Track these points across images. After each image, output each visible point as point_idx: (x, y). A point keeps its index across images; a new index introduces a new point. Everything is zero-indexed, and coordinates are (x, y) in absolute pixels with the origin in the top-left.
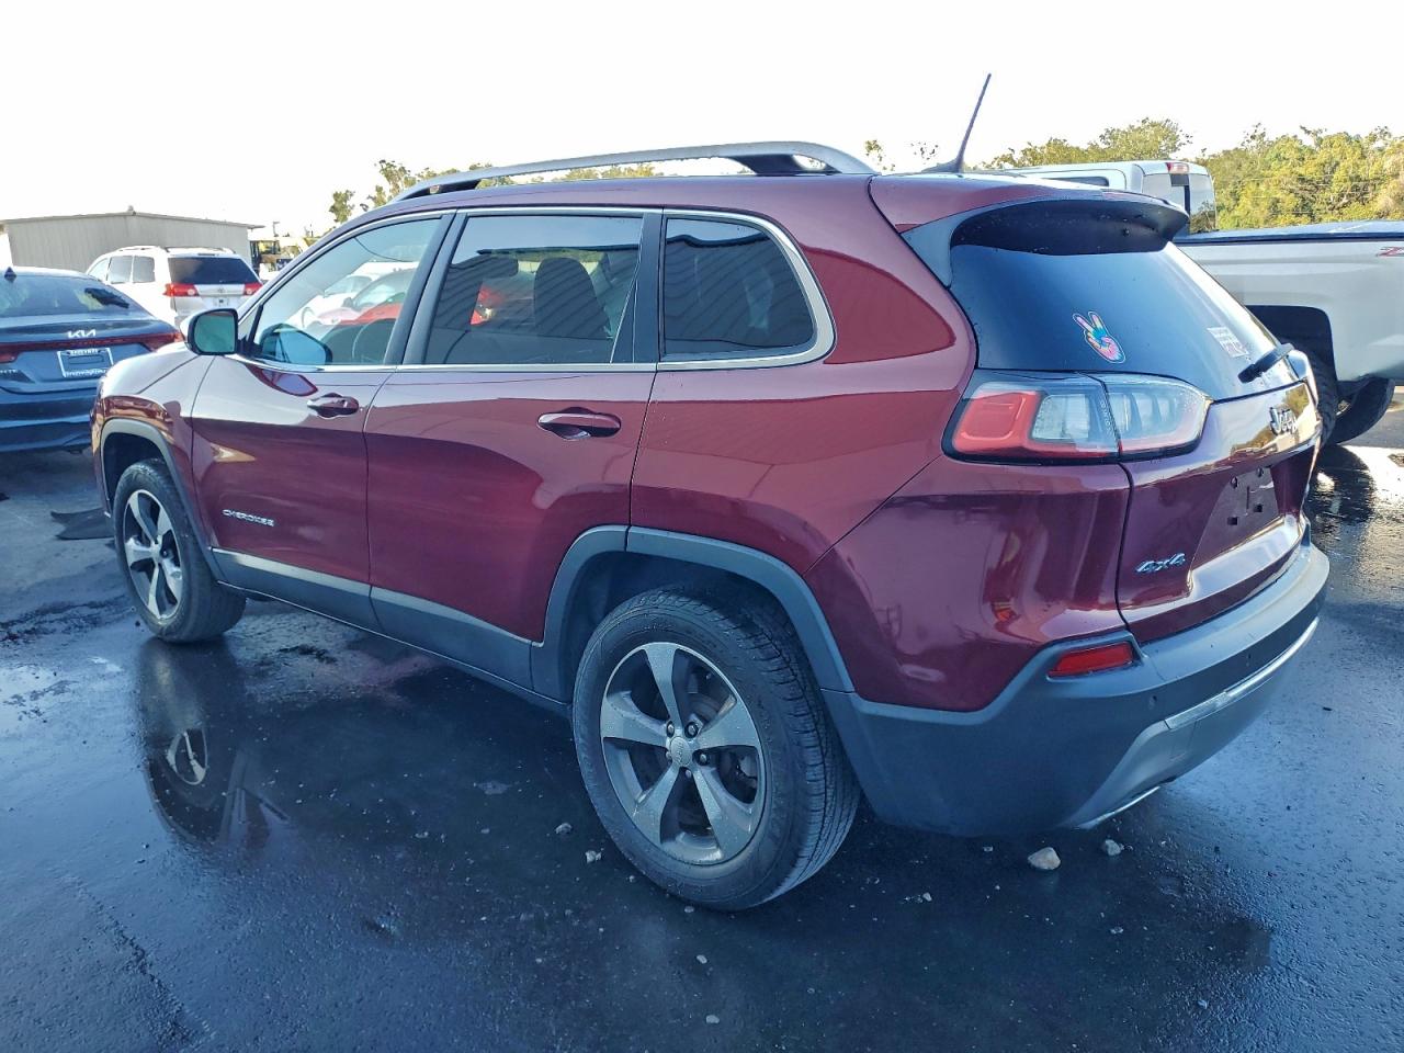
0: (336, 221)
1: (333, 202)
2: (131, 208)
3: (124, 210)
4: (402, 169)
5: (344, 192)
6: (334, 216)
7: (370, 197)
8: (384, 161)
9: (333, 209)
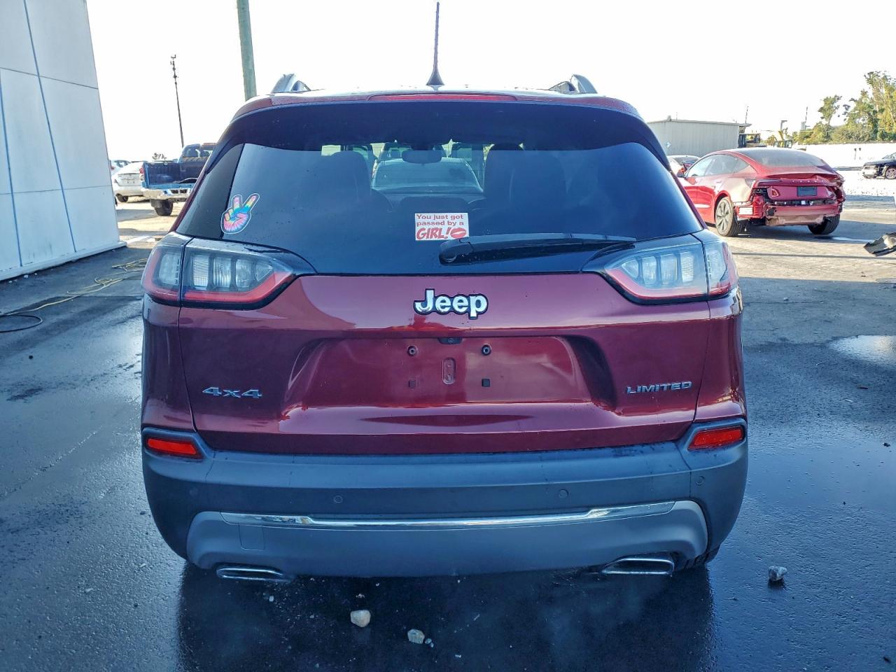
0: (822, 118)
1: (822, 104)
2: (670, 117)
3: (665, 118)
4: (885, 78)
5: (833, 97)
6: (821, 115)
7: (852, 100)
8: (872, 73)
9: (821, 110)
